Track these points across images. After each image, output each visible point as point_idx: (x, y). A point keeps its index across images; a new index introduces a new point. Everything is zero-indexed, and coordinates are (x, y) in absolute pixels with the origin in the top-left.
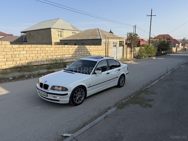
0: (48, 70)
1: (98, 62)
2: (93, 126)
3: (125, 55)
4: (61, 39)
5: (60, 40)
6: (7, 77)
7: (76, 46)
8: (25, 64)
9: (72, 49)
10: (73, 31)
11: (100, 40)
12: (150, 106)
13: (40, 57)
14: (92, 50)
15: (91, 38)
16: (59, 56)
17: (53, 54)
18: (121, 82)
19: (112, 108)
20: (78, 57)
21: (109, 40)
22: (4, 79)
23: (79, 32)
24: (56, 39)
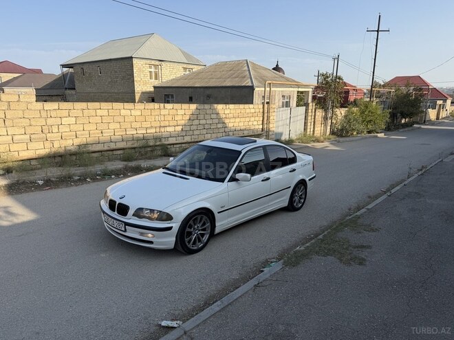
0: (125, 163)
1: (243, 152)
2: (227, 306)
3: (310, 127)
4: (157, 83)
5: (155, 87)
6: (32, 178)
7: (193, 106)
8: (72, 148)
10: (185, 66)
11: (252, 88)
13: (107, 133)
14: (231, 115)
15: (229, 84)
16: (153, 131)
17: (138, 125)
18: (297, 199)
19: (272, 262)
20: (196, 132)
21: (272, 89)
22: (24, 183)
23: (200, 68)
24: (145, 84)
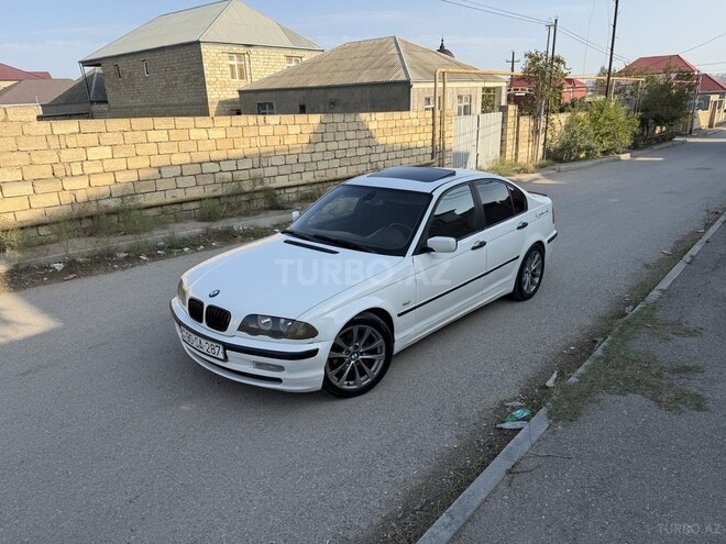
0: (205, 224)
1: (436, 195)
3: (511, 147)
4: (244, 85)
5: (240, 92)
6: (42, 260)
7: (315, 119)
8: (111, 203)
9: (296, 130)
10: (289, 53)
11: (407, 85)
12: (699, 404)
13: (170, 171)
14: (379, 132)
15: (365, 78)
16: (248, 165)
17: (222, 155)
18: (527, 277)
19: (514, 409)
20: (322, 165)
21: (448, 85)
22: (28, 269)
23: (314, 55)
24: (225, 86)
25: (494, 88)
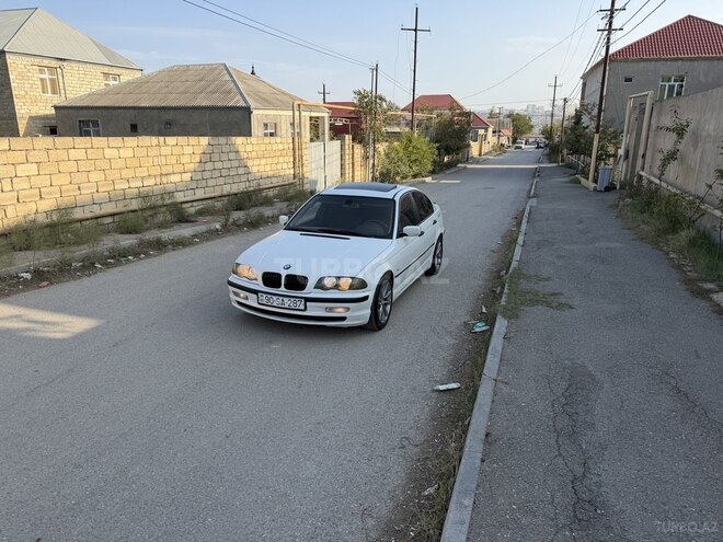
1: (397, 200)
3: (348, 170)
6: (7, 271)
9: (188, 150)
13: (88, 188)
14: (254, 154)
15: (202, 101)
16: (150, 182)
18: (436, 259)
25: (318, 118)
